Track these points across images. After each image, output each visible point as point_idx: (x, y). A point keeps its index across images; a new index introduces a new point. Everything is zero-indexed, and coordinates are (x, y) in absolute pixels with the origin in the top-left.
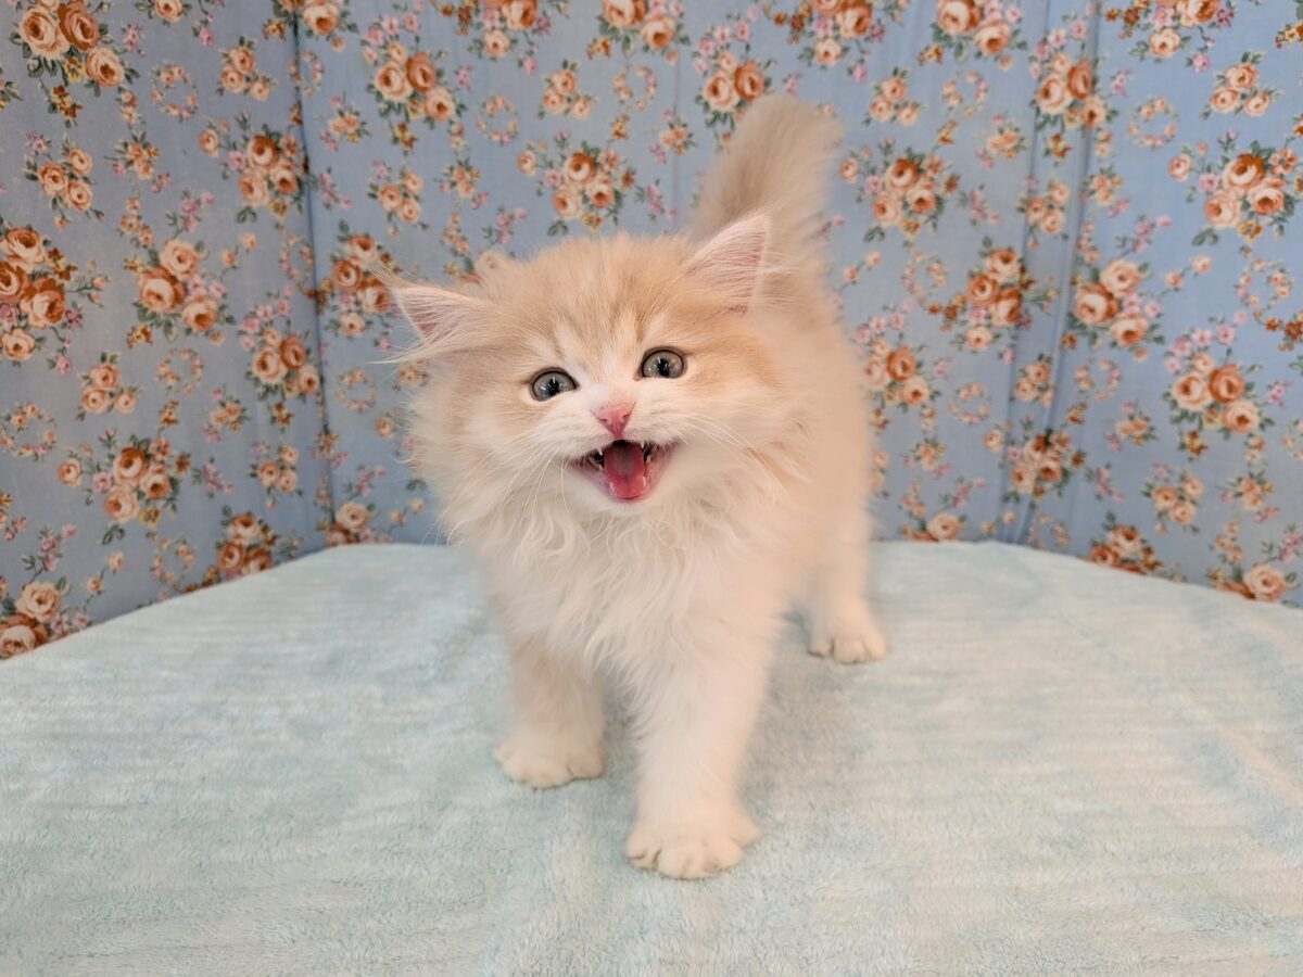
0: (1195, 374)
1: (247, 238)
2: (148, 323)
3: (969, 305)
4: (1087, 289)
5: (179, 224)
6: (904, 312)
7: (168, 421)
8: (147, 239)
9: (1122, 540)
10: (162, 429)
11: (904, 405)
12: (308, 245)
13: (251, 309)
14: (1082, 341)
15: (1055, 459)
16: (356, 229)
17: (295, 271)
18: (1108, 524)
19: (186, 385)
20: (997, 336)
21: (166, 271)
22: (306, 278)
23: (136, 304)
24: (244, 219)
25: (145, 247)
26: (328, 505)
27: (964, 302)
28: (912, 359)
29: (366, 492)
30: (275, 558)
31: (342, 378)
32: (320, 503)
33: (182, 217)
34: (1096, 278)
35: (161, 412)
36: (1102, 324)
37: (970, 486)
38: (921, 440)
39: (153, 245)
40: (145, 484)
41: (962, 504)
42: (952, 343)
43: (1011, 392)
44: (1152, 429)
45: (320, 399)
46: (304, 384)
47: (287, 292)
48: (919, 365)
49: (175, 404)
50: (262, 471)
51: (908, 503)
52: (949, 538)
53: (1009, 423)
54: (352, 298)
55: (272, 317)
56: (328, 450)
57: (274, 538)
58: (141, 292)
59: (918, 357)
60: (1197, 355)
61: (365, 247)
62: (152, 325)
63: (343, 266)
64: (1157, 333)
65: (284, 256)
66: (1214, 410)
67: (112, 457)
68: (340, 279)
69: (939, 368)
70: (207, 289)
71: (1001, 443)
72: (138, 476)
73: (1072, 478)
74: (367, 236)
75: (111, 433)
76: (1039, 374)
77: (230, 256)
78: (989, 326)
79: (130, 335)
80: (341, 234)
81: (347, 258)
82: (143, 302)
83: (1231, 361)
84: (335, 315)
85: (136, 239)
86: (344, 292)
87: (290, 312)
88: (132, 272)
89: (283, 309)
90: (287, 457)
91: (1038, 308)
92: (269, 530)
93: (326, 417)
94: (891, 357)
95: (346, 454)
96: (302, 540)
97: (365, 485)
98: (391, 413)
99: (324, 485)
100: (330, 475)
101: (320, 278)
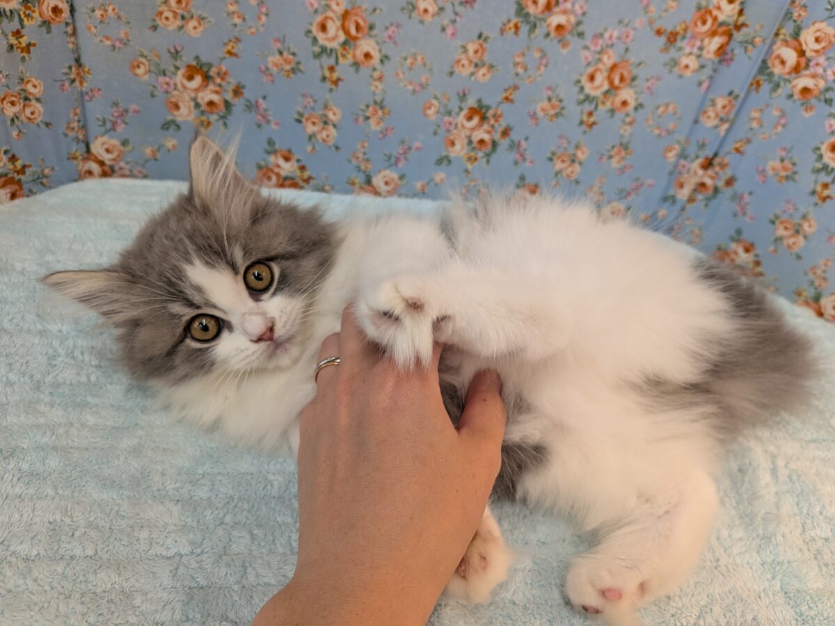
3: (689, 34)
4: (786, 43)
6: (635, 29)
9: (741, 251)
11: (612, 111)
14: (766, 87)
15: (712, 178)
18: (735, 236)
20: (702, 67)
26: (81, 137)
27: (685, 30)
28: (630, 72)
29: (121, 128)
30: (26, 187)
31: (93, 11)
32: (72, 134)
34: (796, 35)
36: (787, 77)
37: (642, 185)
38: (617, 142)
41: (632, 198)
42: (665, 65)
43: (698, 116)
44: (795, 173)
45: (70, 30)
46: (49, 14)
48: (634, 79)
51: (593, 192)
53: (688, 141)
56: (81, 83)
57: (24, 167)
59: (635, 72)
64: (829, 95)
69: (649, 84)
71: (677, 155)
73: (720, 196)
76: (724, 107)
78: (699, 56)
90: (30, 88)
91: (743, 50)
92: (17, 160)
93: (77, 49)
94: (614, 67)
95: (99, 90)
96: (53, 169)
97: (119, 121)
98: (145, 53)
99: (76, 118)
100: (84, 107)
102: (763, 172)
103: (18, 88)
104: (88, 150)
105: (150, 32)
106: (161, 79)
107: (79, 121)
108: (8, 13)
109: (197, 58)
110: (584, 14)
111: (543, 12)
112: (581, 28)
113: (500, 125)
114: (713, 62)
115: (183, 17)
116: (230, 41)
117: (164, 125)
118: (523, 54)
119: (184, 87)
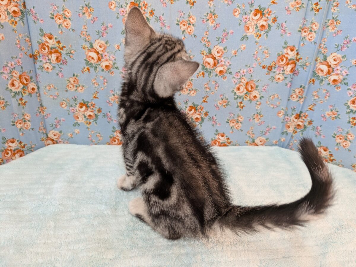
3: (277, 66)
4: (321, 63)
6: (253, 68)
9: (323, 151)
11: (250, 100)
12: (28, 37)
14: (317, 82)
15: (302, 122)
16: (47, 31)
17: (23, 48)
18: (318, 145)
22: (29, 50)
26: (45, 132)
27: (275, 64)
28: (255, 84)
29: (59, 127)
30: (25, 152)
31: (46, 87)
32: (41, 131)
34: (325, 59)
36: (325, 76)
37: (271, 128)
38: (255, 112)
41: (268, 134)
42: (269, 79)
43: (289, 97)
45: (38, 95)
46: (30, 90)
47: (20, 56)
48: (257, 87)
50: (17, 123)
51: (249, 133)
52: (262, 145)
53: (287, 108)
54: (47, 58)
55: (14, 66)
56: (43, 112)
57: (24, 145)
59: (257, 84)
61: (50, 38)
63: (43, 46)
64: (346, 81)
65: (18, 42)
68: (42, 51)
69: (264, 88)
71: (283, 114)
73: (307, 129)
74: (51, 34)
76: (300, 92)
78: (283, 74)
80: (40, 33)
81: (44, 42)
84: (41, 64)
86: (44, 55)
87: (22, 64)
89: (19, 62)
90: (26, 117)
91: (302, 68)
92: (22, 143)
93: (41, 101)
94: (247, 84)
95: (50, 114)
96: (35, 145)
97: (58, 124)
98: (65, 100)
99: (42, 125)
100: (44, 121)
101: (34, 50)
102: (324, 117)
103: (22, 118)
104: (47, 137)
105: (65, 92)
106: (71, 108)
107: (43, 126)
108: (18, 93)
109: (83, 100)
110: (230, 65)
111: (213, 67)
112: (230, 71)
113: (203, 111)
115: (76, 86)
116: (94, 93)
117: (74, 124)
118: (208, 84)
119: (79, 110)
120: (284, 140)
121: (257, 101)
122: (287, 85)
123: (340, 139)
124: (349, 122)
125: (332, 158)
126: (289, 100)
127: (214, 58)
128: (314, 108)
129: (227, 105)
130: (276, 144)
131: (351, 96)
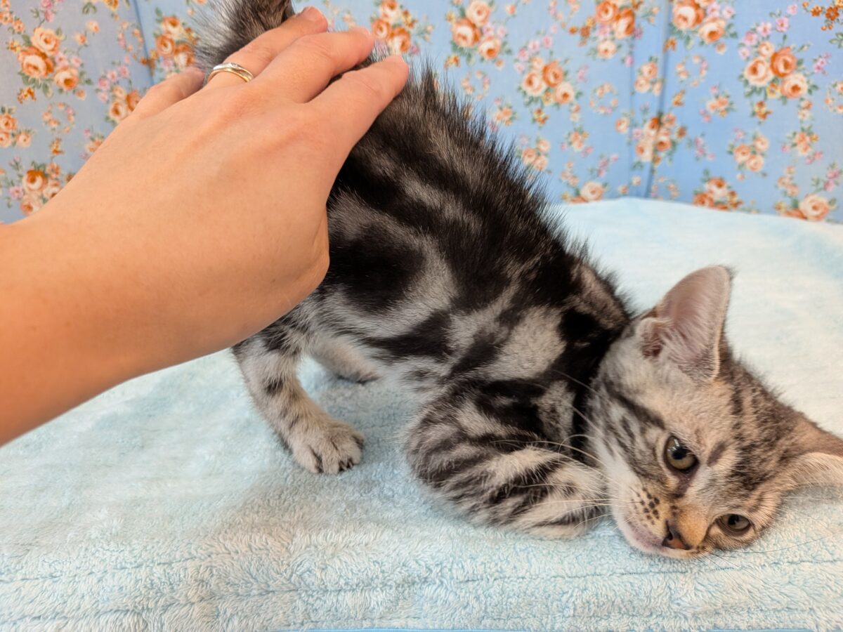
0: (761, 58)
1: (92, 25)
2: (31, 86)
3: (598, 24)
5: (43, 16)
6: (552, 35)
7: (56, 152)
8: (19, 28)
9: (714, 188)
10: (52, 158)
11: (557, 104)
12: (137, 28)
13: (102, 73)
14: (680, 43)
15: (666, 134)
16: (167, 13)
17: (130, 47)
18: (705, 177)
19: (65, 128)
20: (619, 47)
21: (38, 50)
22: (139, 51)
23: (20, 73)
24: (87, 11)
25: (19, 33)
27: (594, 22)
28: (560, 69)
33: (42, 11)
35: (51, 146)
36: (693, 29)
37: (608, 161)
38: (571, 129)
39: (25, 32)
40: (47, 194)
41: (604, 174)
42: (588, 54)
43: (632, 88)
44: (731, 104)
47: (126, 61)
48: (566, 74)
49: (59, 140)
51: (567, 177)
52: (597, 199)
53: (632, 111)
54: (171, 62)
55: (118, 79)
58: (22, 64)
59: (565, 68)
60: (761, 43)
61: (174, 24)
62: (34, 87)
63: (162, 39)
64: (732, 30)
65: (120, 36)
66: (775, 84)
67: (21, 176)
68: (162, 50)
69: (580, 74)
70: (69, 61)
71: (628, 126)
72: (41, 188)
73: (678, 147)
74: (174, 17)
75: (18, 160)
76: (650, 72)
77: (81, 38)
78: (613, 39)
79: (20, 94)
80: (156, 17)
81: (164, 34)
82: (24, 72)
83: (786, 44)
84: (161, 75)
85: (12, 28)
86: (165, 58)
87: (130, 74)
88: (13, 51)
89: (125, 72)
91: (647, 22)
94: (545, 69)
101: (149, 50)
102: (705, 114)
110: (506, 35)
111: (473, 43)
112: (507, 47)
114: (627, 40)
118: (468, 79)
120: (639, 183)
121: (571, 104)
122: (623, 61)
123: (744, 154)
124: (754, 114)
125: (736, 199)
126: (633, 93)
127: (473, 26)
128: (684, 99)
129: (511, 119)
130: (625, 195)
131: (748, 59)
